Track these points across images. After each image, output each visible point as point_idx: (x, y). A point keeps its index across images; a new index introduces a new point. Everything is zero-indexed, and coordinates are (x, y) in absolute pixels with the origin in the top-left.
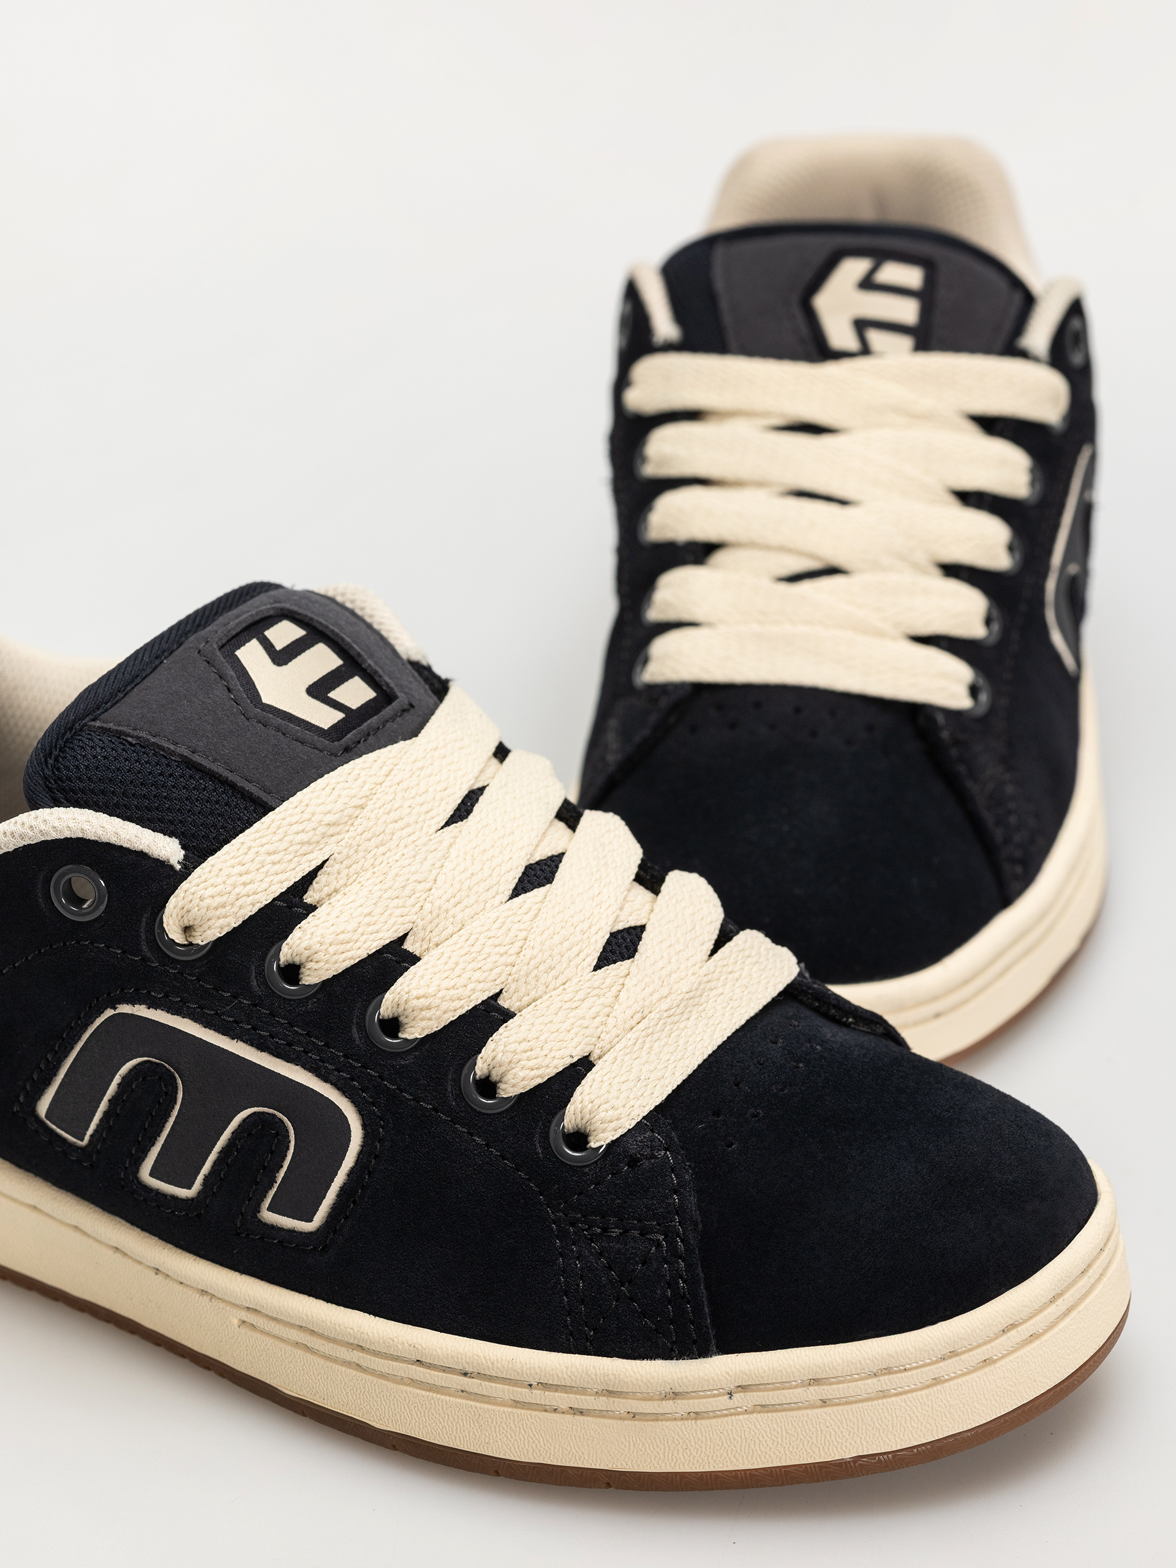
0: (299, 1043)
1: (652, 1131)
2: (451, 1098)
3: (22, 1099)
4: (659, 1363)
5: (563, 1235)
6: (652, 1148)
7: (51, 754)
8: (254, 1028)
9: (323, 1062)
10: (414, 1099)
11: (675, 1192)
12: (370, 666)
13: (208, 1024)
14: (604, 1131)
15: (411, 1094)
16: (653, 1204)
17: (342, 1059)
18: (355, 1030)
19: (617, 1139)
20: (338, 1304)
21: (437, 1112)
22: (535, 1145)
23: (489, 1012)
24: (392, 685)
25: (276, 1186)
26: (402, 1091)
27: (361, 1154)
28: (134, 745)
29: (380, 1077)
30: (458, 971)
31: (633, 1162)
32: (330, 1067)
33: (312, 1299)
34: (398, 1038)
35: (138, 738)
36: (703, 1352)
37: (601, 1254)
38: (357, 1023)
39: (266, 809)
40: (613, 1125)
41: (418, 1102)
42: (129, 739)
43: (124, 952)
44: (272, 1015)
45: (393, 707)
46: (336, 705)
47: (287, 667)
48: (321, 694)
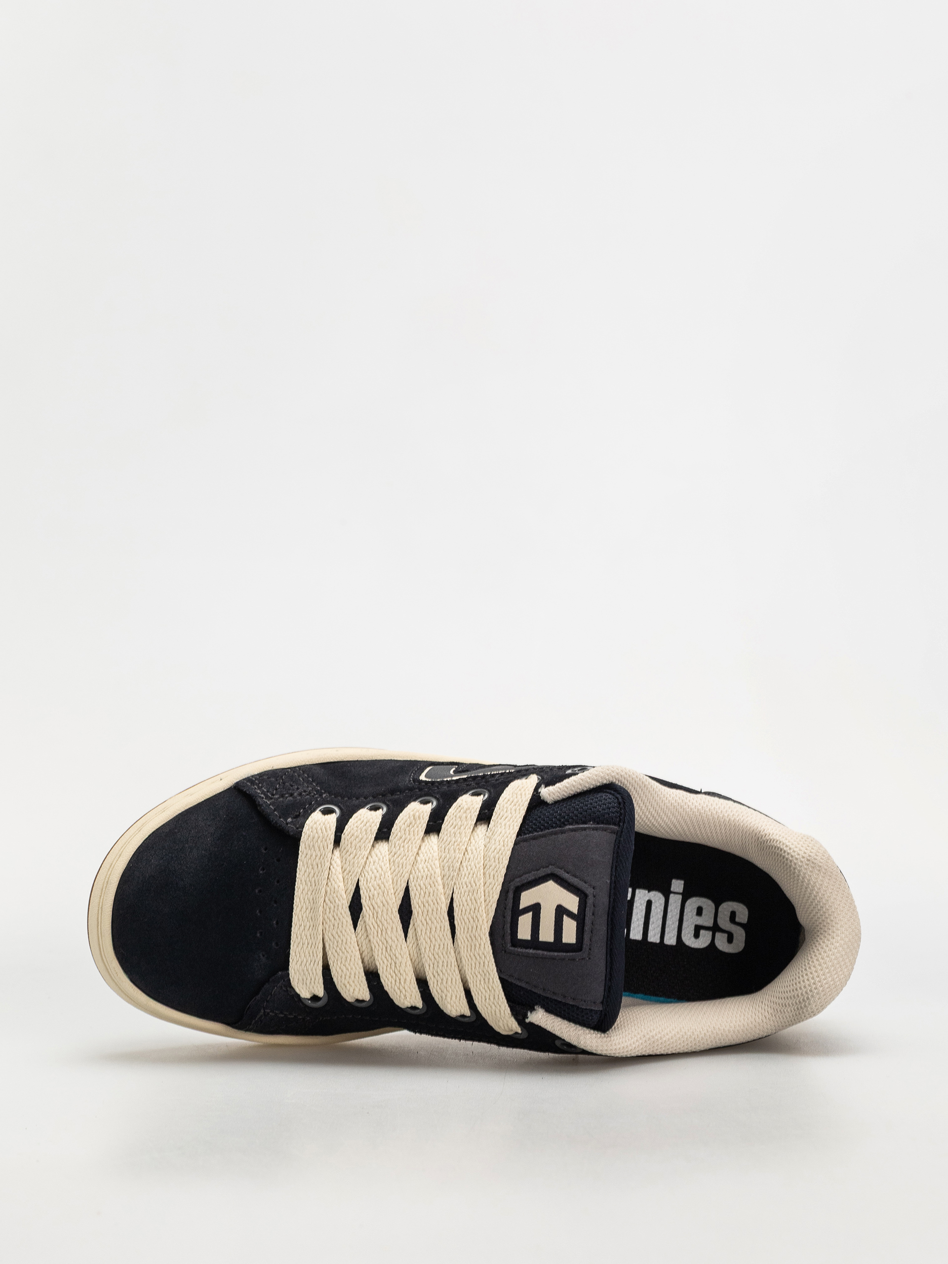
24: (516, 952)
45: (508, 938)
46: (526, 910)
47: (556, 910)
48: (536, 909)
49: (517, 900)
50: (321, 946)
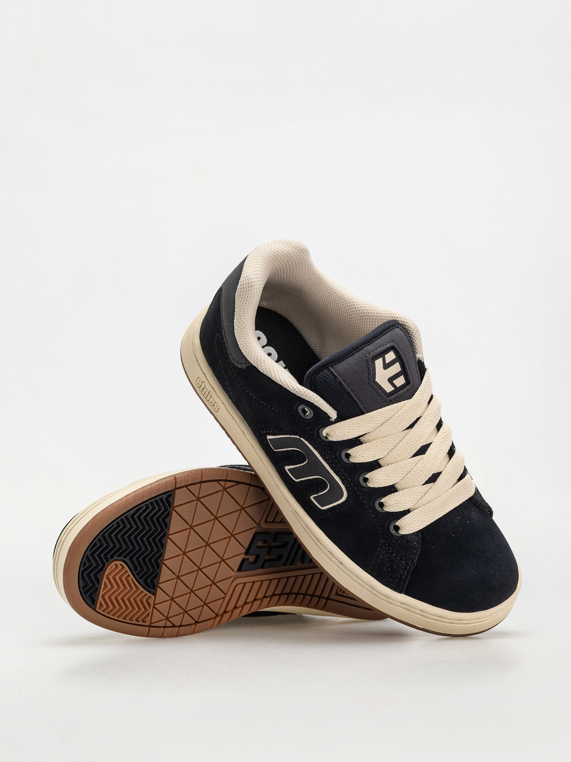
0: (341, 473)
1: (416, 536)
2: (371, 503)
3: (264, 432)
4: (389, 589)
5: (381, 548)
6: (414, 541)
7: (316, 372)
8: (332, 463)
9: (345, 480)
10: (362, 499)
11: (414, 555)
12: (407, 372)
13: (321, 456)
14: (404, 531)
15: (362, 498)
16: (406, 555)
17: (350, 482)
18: (356, 477)
19: (406, 534)
20: (319, 527)
21: (366, 504)
22: (386, 524)
23: (392, 488)
24: (411, 379)
25: (318, 495)
26: (360, 496)
27: (343, 503)
28: (338, 382)
29: (357, 490)
30: (389, 475)
31: (407, 542)
32: (346, 482)
33: (313, 521)
34: (366, 483)
35: (340, 380)
36: (400, 592)
37: (388, 558)
38: (358, 476)
39: (363, 413)
40: (407, 531)
41: (363, 500)
42: (337, 380)
43: (310, 430)
44: (338, 463)
45: (408, 387)
46: (393, 385)
47: (386, 369)
48: (391, 380)
49: (392, 393)
50: (455, 486)
